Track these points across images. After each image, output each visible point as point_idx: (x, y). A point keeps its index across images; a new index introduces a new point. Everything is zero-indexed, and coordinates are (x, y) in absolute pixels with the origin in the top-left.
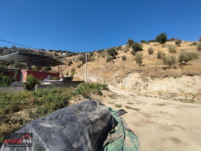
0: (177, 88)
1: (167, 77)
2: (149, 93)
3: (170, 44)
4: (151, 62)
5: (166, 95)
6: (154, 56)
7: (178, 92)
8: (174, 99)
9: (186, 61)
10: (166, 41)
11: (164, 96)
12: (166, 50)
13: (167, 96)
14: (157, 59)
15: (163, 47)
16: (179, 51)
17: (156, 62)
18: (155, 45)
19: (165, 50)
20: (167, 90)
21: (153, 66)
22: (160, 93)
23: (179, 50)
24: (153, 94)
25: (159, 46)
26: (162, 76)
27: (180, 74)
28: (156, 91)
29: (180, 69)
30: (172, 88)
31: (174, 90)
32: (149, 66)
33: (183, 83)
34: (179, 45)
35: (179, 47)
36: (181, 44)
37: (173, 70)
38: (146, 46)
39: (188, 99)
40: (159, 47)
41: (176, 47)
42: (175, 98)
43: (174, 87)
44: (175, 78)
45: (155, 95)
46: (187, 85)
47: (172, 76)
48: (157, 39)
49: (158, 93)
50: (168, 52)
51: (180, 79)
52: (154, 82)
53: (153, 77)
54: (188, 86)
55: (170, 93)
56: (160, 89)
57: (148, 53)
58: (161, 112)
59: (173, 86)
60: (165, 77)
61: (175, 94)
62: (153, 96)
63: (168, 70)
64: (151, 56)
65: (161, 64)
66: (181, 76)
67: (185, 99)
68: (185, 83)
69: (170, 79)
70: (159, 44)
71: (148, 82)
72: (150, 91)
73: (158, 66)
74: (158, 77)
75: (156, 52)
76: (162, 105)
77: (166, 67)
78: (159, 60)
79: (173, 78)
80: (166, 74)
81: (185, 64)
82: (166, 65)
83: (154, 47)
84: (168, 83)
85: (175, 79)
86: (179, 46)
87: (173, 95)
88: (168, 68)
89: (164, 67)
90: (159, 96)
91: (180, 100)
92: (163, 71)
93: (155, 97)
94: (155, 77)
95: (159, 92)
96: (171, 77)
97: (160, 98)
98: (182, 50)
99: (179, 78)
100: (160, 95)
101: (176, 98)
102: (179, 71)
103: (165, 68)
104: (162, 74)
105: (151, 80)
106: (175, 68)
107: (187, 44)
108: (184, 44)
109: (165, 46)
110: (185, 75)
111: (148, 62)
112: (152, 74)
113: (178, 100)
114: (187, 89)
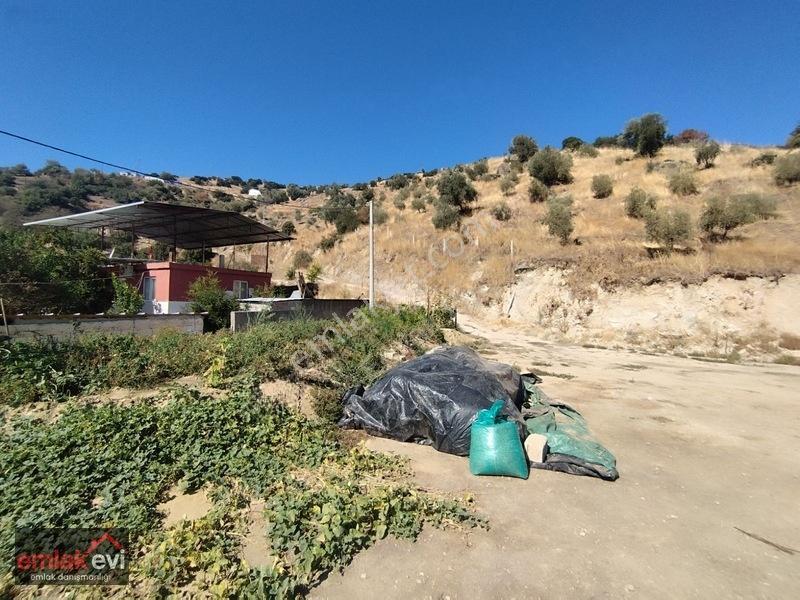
0: (690, 320)
1: (658, 282)
2: (597, 336)
3: (677, 159)
4: (604, 230)
5: (653, 343)
6: (614, 206)
7: (689, 332)
8: (676, 355)
9: (728, 228)
10: (661, 146)
11: (644, 346)
12: (659, 184)
13: (656, 346)
14: (627, 219)
15: (650, 168)
16: (706, 186)
17: (621, 231)
18: (619, 161)
19: (656, 185)
20: (657, 328)
21: (611, 244)
22: (633, 337)
23: (708, 181)
24: (610, 338)
25: (633, 165)
26: (643, 279)
27: (703, 272)
28: (620, 331)
29: (703, 253)
30: (672, 319)
31: (680, 327)
32: (596, 243)
33: (710, 303)
34: (710, 161)
35: (710, 170)
36: (717, 161)
37: (679, 259)
38: (584, 164)
39: (722, 351)
40: (636, 171)
41: (698, 170)
42: (679, 349)
43: (680, 317)
44: (685, 285)
45: (615, 343)
46: (722, 309)
47: (674, 280)
48: (628, 136)
49: (625, 336)
50: (667, 190)
51: (701, 291)
52: (614, 302)
53: (609, 284)
54: (726, 313)
55: (665, 337)
56: (634, 323)
57: (594, 194)
58: (632, 382)
59: (677, 314)
60: (651, 283)
61: (681, 337)
62: (610, 345)
63: (662, 259)
64: (603, 205)
65: (639, 237)
66: (705, 280)
67: (711, 354)
68: (716, 302)
69: (668, 291)
70: (636, 157)
71: (593, 302)
72: (599, 331)
73: (629, 244)
74: (629, 284)
75: (621, 191)
76: (638, 367)
77: (655, 250)
78: (634, 222)
79: (678, 287)
80: (655, 274)
81: (724, 238)
82: (658, 242)
83: (617, 168)
84: (662, 302)
85: (685, 289)
86: (709, 166)
87: (675, 343)
88: (662, 250)
89: (649, 250)
90: (630, 345)
91: (696, 356)
92: (646, 262)
93: (617, 348)
94: (616, 283)
95: (629, 333)
96: (670, 284)
97: (632, 351)
98: (720, 181)
99: (696, 287)
100: (631, 342)
101: (685, 351)
102: (699, 262)
103: (651, 253)
104: (641, 271)
105: (602, 294)
106: (687, 252)
107: (741, 159)
108: (731, 156)
109: (658, 164)
110: (718, 277)
111: (592, 229)
112: (606, 272)
113: (690, 355)
114: (723, 321)
